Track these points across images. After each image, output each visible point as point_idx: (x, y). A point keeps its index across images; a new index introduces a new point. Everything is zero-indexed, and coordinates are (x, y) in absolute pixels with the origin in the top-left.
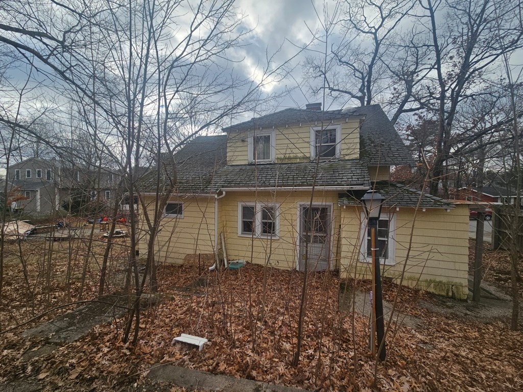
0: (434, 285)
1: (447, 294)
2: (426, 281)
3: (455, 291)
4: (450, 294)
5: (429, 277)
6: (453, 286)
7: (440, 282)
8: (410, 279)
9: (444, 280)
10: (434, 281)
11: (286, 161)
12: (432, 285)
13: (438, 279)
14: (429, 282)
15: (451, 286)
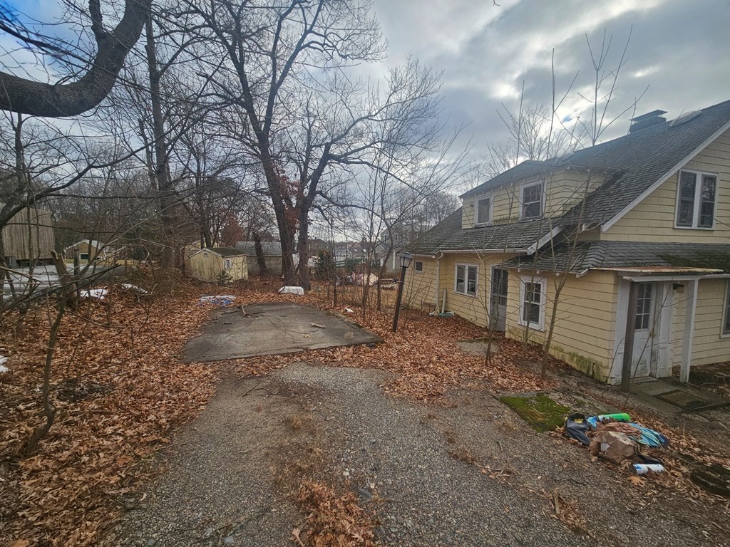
0: (577, 360)
1: (588, 372)
2: (570, 353)
3: (595, 371)
4: (591, 373)
5: (572, 350)
6: (594, 364)
7: (582, 357)
8: (556, 348)
9: (586, 356)
10: (577, 356)
11: (501, 223)
12: (575, 358)
13: (580, 354)
14: (573, 355)
15: (592, 364)
